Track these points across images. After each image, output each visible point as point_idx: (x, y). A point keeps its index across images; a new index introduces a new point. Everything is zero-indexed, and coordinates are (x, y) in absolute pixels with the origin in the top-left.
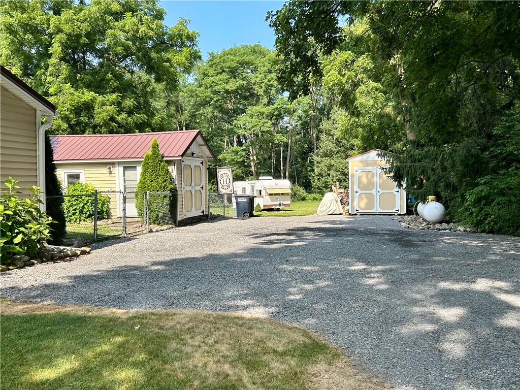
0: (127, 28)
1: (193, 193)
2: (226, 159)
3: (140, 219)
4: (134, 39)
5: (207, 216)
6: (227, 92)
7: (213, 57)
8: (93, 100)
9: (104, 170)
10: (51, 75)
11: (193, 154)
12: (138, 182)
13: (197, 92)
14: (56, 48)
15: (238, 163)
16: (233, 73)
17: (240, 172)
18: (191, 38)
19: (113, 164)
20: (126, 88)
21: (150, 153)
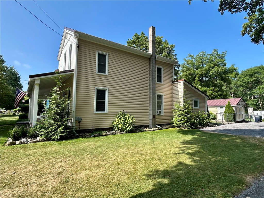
0: (216, 70)
1: (240, 114)
2: (249, 103)
3: (225, 120)
4: (218, 73)
5: (245, 121)
6: (249, 82)
7: (243, 72)
8: (207, 90)
9: (215, 108)
10: (195, 84)
11: (240, 104)
12: (224, 111)
13: (237, 83)
14: (197, 78)
15: (254, 104)
16: (251, 76)
17: (255, 107)
18: (235, 69)
19: (217, 107)
20: (215, 86)
21: (227, 104)
